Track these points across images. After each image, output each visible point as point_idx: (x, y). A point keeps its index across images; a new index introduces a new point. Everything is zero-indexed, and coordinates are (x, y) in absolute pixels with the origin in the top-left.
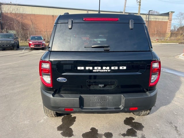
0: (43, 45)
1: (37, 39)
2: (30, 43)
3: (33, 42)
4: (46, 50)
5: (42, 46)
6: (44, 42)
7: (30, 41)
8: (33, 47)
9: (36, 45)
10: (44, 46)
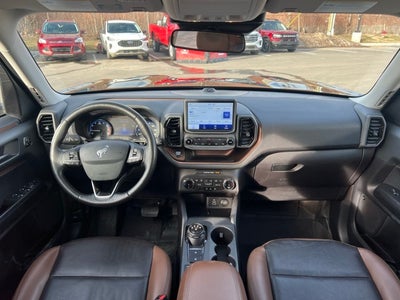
0: (77, 48)
1: (61, 29)
2: (43, 41)
3: (48, 40)
4: (87, 63)
5: (75, 52)
6: (80, 40)
7: (42, 37)
8: (50, 52)
9: (55, 49)
10: (79, 51)
